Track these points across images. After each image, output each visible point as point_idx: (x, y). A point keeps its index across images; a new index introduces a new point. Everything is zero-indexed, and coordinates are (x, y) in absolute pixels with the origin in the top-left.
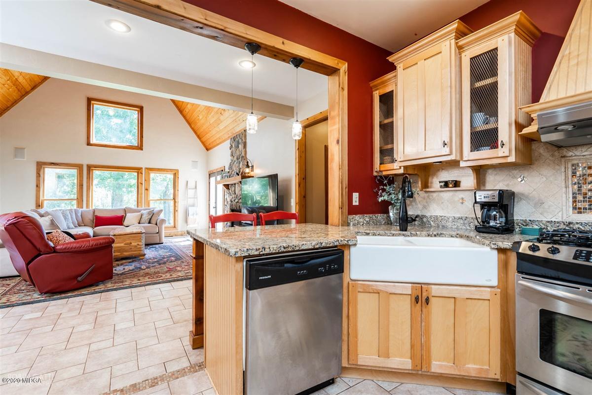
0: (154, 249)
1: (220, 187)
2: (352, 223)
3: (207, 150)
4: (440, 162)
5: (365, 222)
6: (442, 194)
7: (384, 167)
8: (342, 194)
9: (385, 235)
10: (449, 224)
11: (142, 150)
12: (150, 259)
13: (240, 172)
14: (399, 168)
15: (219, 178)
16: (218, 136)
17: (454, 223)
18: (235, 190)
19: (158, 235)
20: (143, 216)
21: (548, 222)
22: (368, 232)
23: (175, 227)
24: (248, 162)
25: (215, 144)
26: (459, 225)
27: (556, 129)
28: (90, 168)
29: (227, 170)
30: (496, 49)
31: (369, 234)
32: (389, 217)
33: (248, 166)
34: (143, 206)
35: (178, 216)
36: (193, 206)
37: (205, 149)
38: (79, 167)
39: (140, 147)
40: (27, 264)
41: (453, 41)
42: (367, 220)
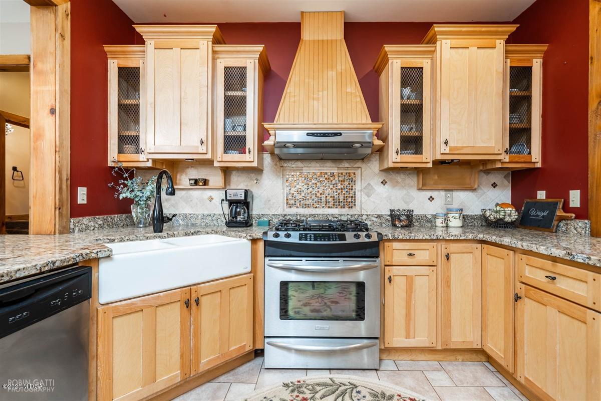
2: (77, 229)
4: (193, 159)
5: (97, 226)
6: (191, 192)
7: (123, 157)
8: (61, 188)
10: (198, 222)
14: (146, 160)
17: (203, 220)
21: (273, 215)
22: (113, 238)
26: (207, 221)
27: (285, 145)
30: (245, 68)
31: (114, 240)
32: (132, 218)
41: (210, 44)
42: (100, 222)
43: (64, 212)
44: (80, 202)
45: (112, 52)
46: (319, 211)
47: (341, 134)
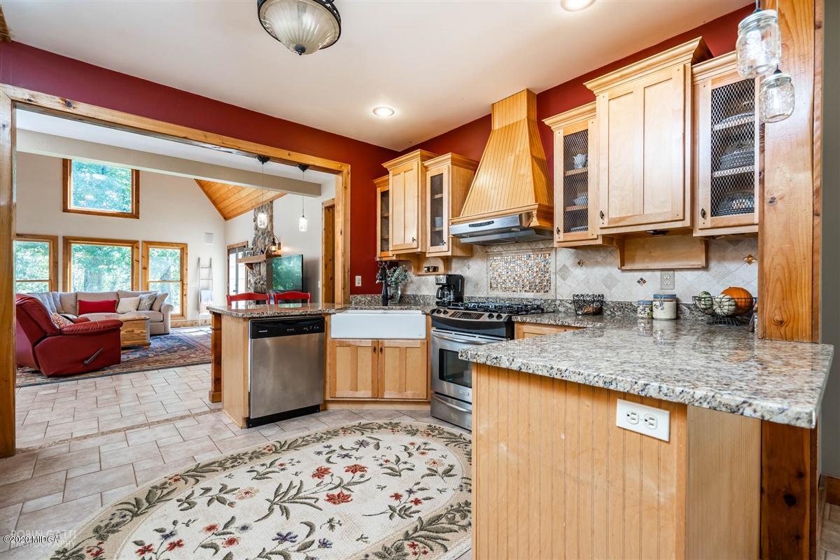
0: (158, 340)
1: (242, 267)
2: (354, 302)
3: (226, 219)
5: (367, 301)
7: (383, 254)
8: (344, 277)
9: (369, 309)
11: (138, 218)
12: (157, 348)
13: (265, 249)
14: (392, 255)
15: (240, 255)
16: (239, 205)
18: (260, 270)
19: (162, 323)
20: (142, 302)
21: (479, 298)
23: (183, 315)
24: (274, 239)
25: (235, 213)
27: (462, 236)
28: (68, 241)
29: (250, 246)
30: (442, 174)
33: (274, 244)
34: (140, 289)
35: (186, 302)
36: (207, 289)
37: (222, 218)
38: (53, 240)
39: (135, 215)
40: (34, 346)
41: (420, 162)
42: (369, 299)
43: (346, 290)
44: (357, 285)
45: (378, 183)
46: (516, 295)
47: (493, 222)
